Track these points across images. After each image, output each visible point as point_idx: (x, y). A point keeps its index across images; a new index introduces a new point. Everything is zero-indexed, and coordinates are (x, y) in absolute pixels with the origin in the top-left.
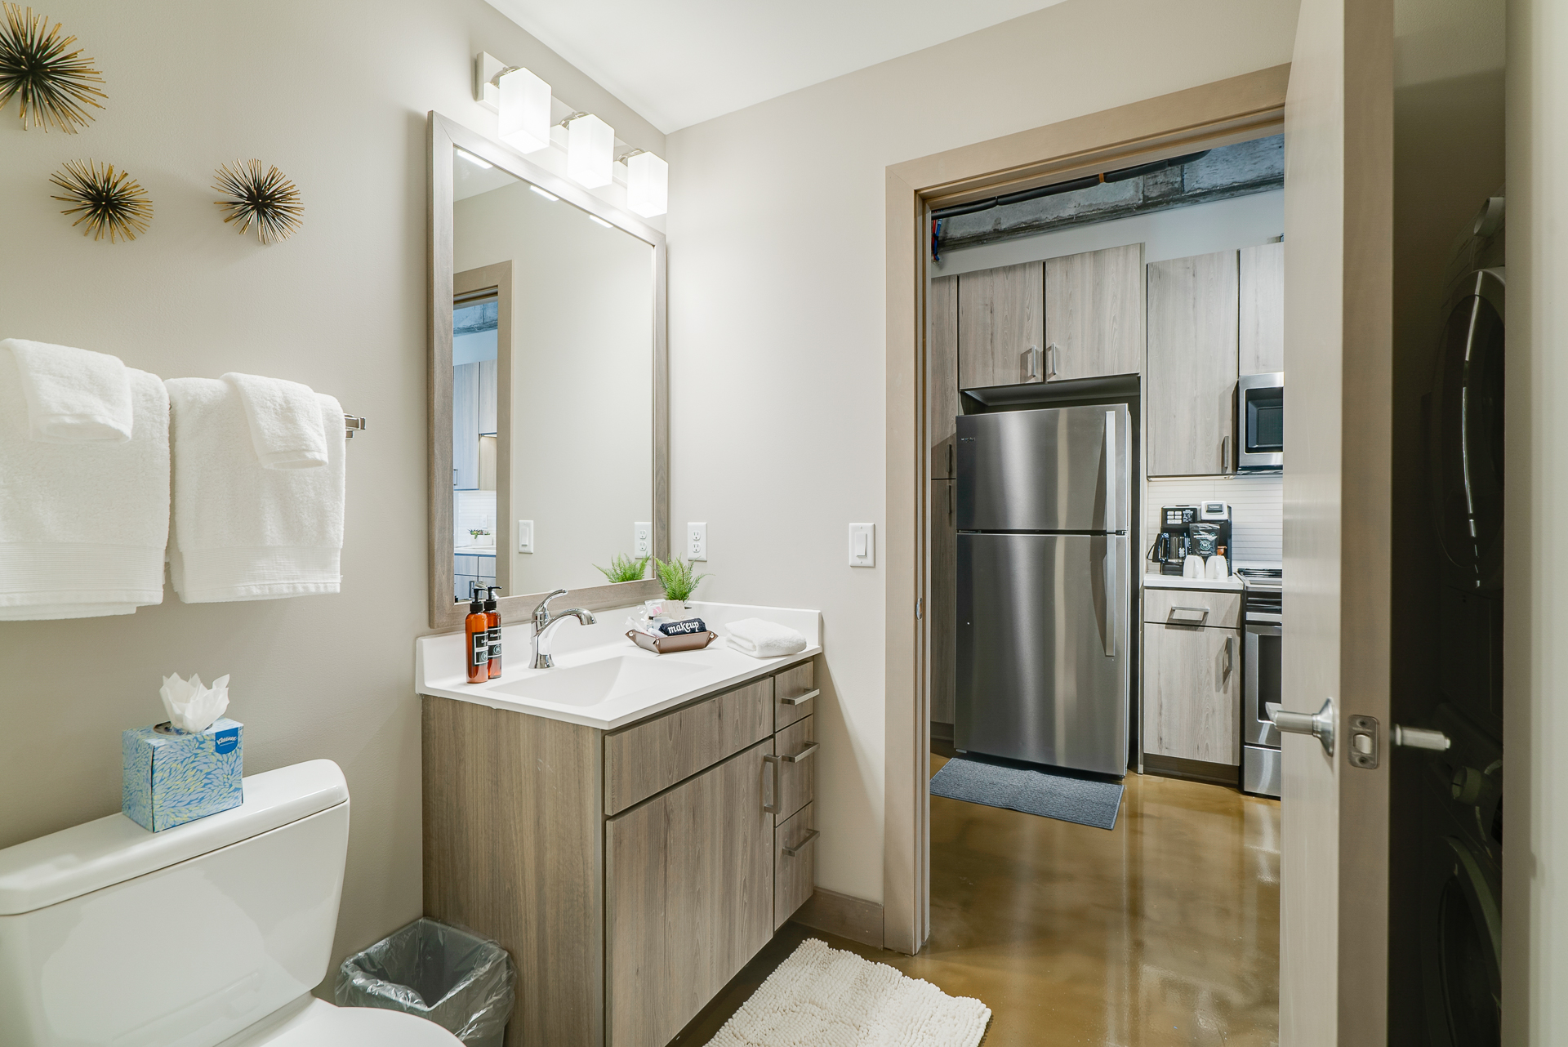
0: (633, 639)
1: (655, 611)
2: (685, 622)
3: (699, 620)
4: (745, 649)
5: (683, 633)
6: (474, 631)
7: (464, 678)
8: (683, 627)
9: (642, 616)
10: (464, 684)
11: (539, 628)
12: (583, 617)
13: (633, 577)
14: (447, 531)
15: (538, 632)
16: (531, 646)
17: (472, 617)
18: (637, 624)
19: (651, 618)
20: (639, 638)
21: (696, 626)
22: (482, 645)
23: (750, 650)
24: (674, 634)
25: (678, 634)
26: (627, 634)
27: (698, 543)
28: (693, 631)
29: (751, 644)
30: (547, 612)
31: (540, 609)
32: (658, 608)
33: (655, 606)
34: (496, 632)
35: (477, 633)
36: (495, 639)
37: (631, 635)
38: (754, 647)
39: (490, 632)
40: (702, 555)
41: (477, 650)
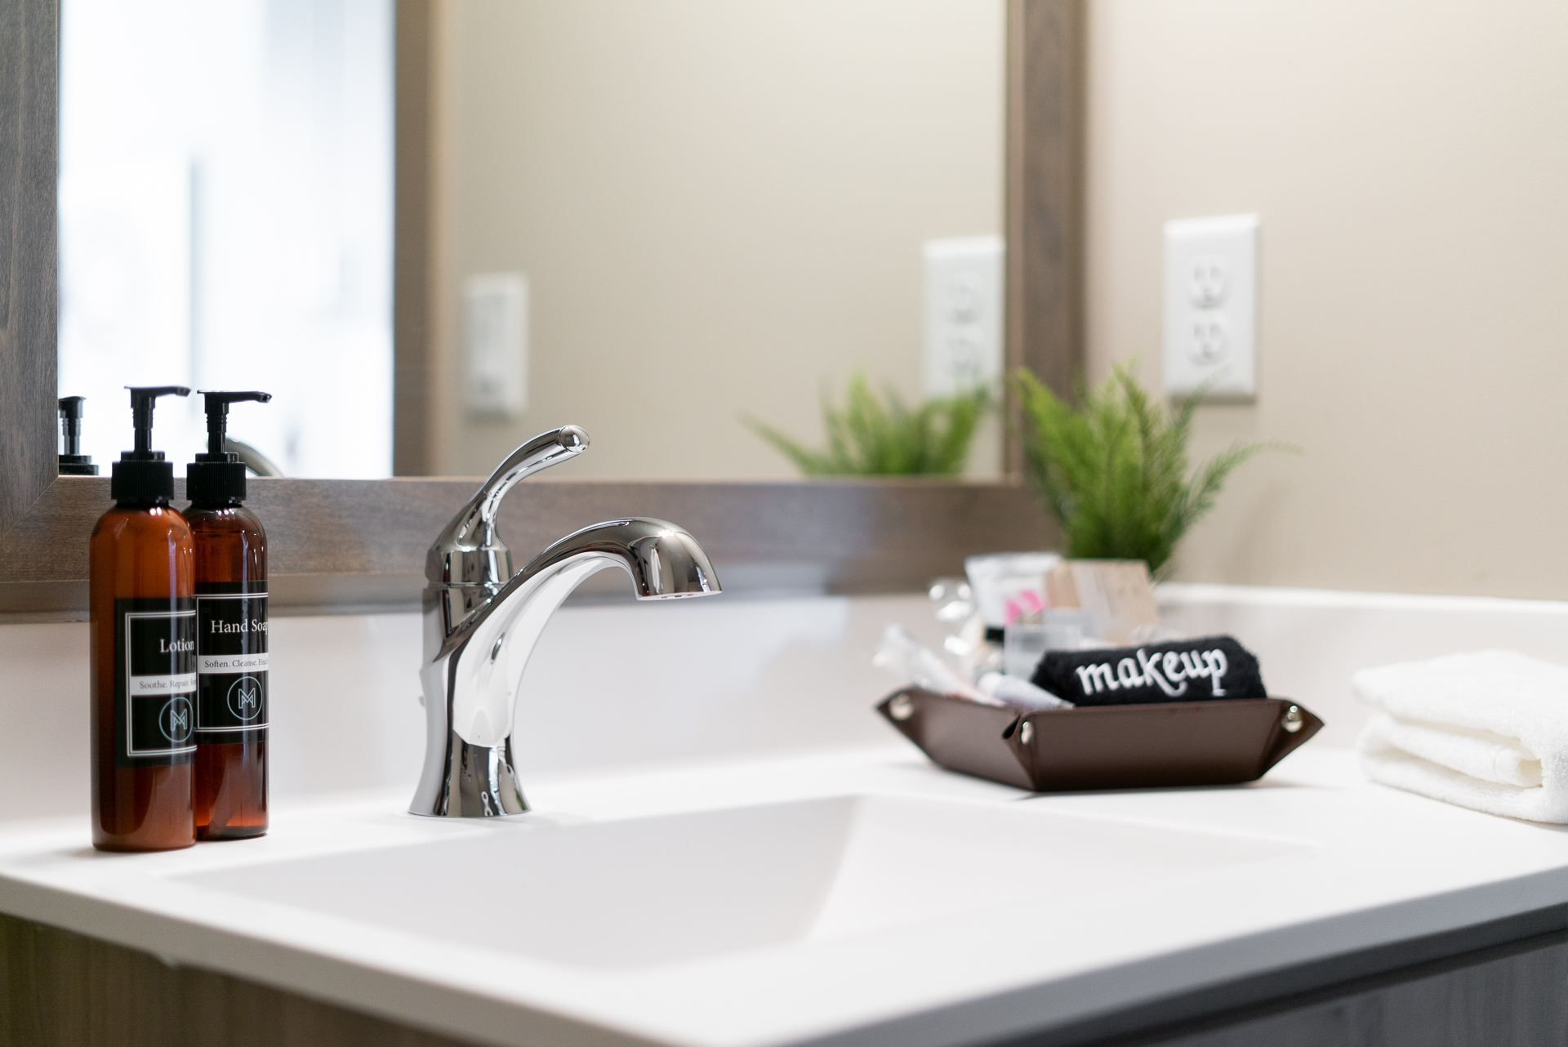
0: (911, 729)
1: (1014, 611)
2: (1164, 648)
3: (1228, 645)
4: (1478, 783)
5: (1149, 695)
6: (125, 590)
7: (82, 831)
8: (1149, 667)
9: (954, 628)
10: (80, 854)
11: (458, 618)
12: (655, 562)
13: (917, 464)
14: (22, 118)
15: (453, 641)
16: (422, 712)
17: (121, 525)
18: (928, 659)
19: (995, 636)
20: (938, 728)
21: (1213, 667)
22: (161, 666)
23: (1500, 787)
24: (1106, 698)
25: (1126, 697)
26: (884, 708)
27: (1219, 317)
28: (1199, 689)
29: (1507, 757)
30: (494, 549)
31: (463, 532)
32: (1029, 596)
33: (1013, 587)
34: (232, 612)
35: (139, 604)
36: (232, 645)
37: (902, 711)
38: (1530, 768)
39: (210, 611)
40: (1237, 374)
41: (139, 686)
